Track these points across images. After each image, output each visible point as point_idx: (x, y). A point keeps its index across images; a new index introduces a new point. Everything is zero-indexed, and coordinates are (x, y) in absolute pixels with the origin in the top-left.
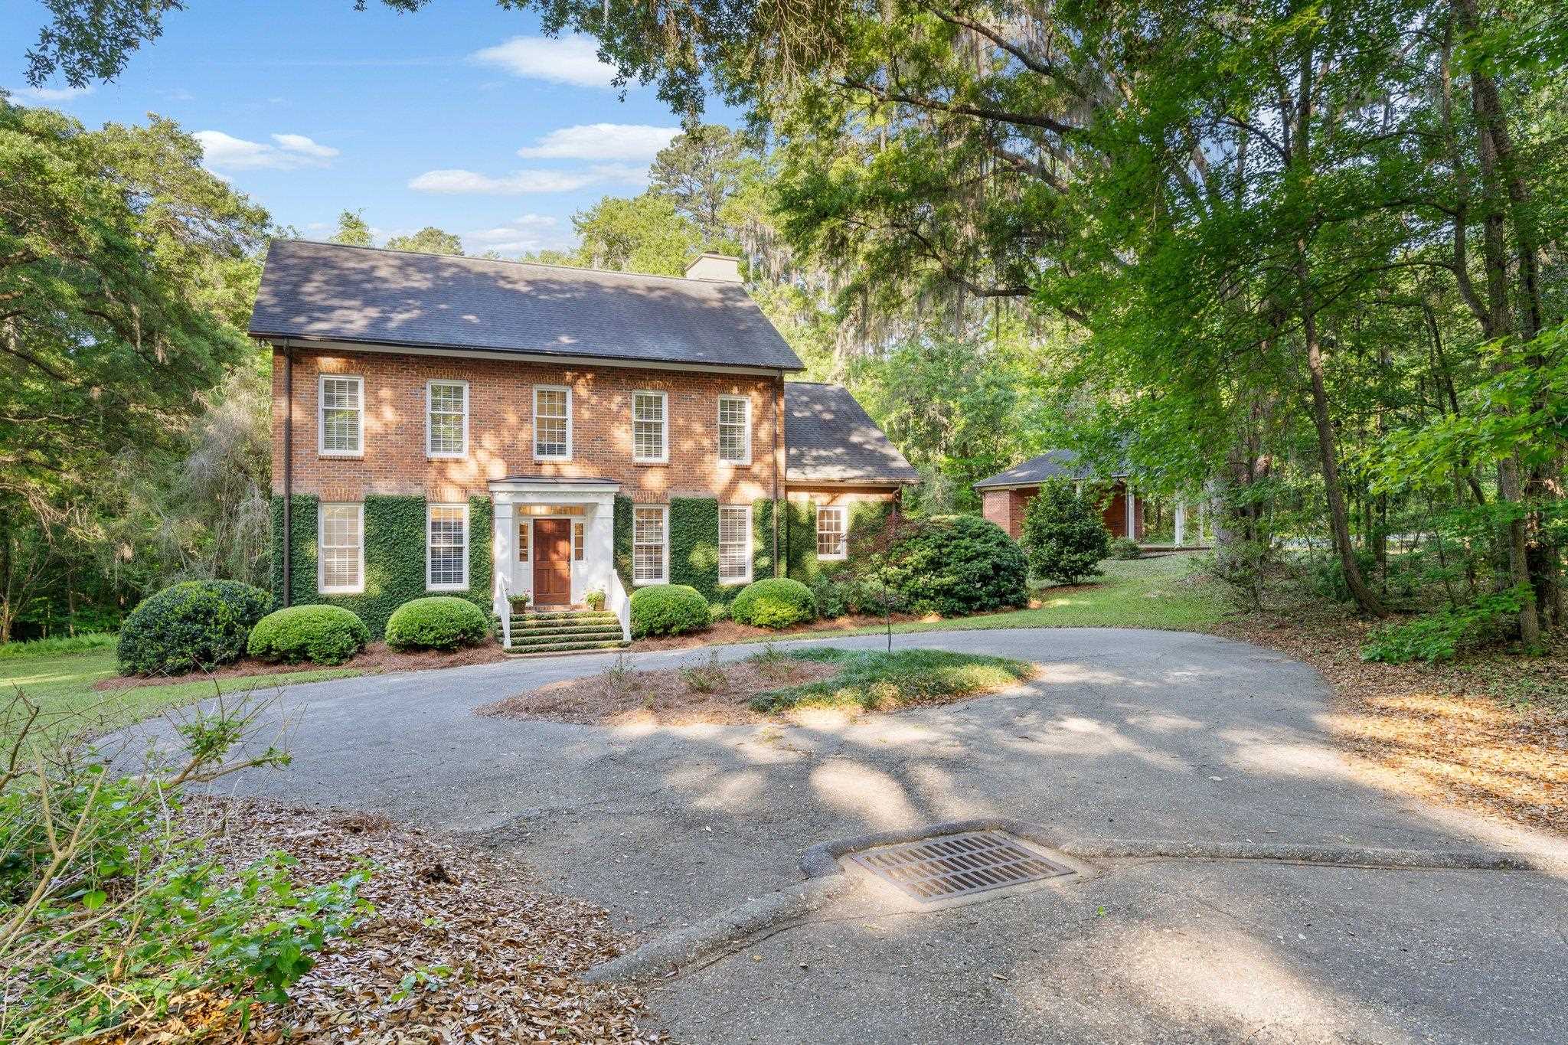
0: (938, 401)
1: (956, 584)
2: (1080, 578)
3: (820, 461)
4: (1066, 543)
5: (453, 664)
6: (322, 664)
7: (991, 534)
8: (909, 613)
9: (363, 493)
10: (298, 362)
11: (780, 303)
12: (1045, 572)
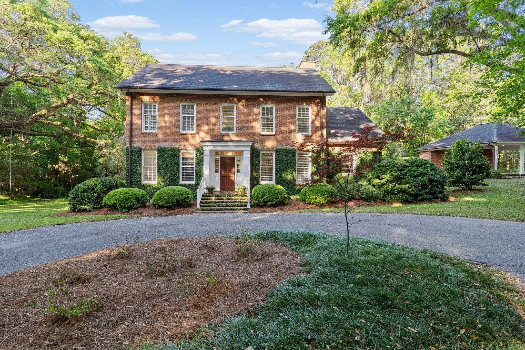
0: (400, 118)
1: (409, 188)
2: (473, 187)
3: (344, 135)
4: (467, 170)
5: (170, 215)
6: (121, 211)
7: (427, 165)
8: (384, 200)
9: (157, 145)
10: (135, 98)
11: (341, 91)
12: (454, 183)
